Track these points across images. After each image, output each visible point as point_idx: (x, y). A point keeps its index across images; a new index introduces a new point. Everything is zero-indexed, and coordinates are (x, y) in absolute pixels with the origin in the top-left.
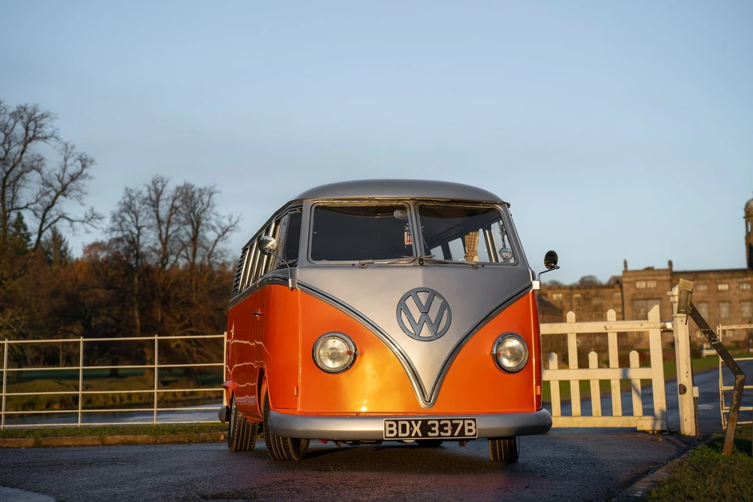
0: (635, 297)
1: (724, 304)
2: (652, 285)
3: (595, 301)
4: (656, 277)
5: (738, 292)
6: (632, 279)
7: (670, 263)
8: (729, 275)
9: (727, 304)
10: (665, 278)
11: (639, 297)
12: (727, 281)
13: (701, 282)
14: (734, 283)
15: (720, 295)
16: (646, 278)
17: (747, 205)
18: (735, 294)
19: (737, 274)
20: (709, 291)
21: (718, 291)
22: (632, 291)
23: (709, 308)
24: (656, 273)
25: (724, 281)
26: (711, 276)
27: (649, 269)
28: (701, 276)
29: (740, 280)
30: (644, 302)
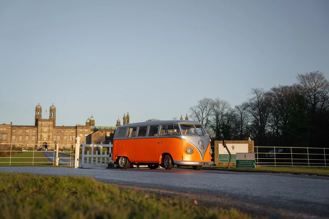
2: (5, 129)
7: (11, 123)
8: (30, 127)
9: (28, 136)
10: (9, 127)
12: (29, 129)
13: (21, 129)
14: (31, 130)
15: (26, 133)
16: (3, 127)
17: (36, 107)
18: (31, 133)
19: (32, 127)
20: (23, 132)
21: (26, 132)
23: (22, 137)
24: (7, 126)
25: (28, 129)
26: (24, 127)
27: (4, 124)
28: (21, 127)
29: (33, 129)
30: (2, 135)
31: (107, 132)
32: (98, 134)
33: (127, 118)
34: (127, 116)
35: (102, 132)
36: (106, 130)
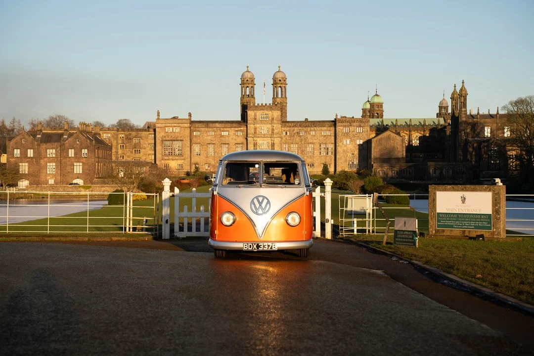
0: (164, 139)
1: (225, 146)
2: (177, 130)
3: (135, 141)
4: (180, 125)
5: (234, 137)
6: (163, 125)
7: (190, 115)
8: (229, 125)
9: (227, 146)
10: (186, 125)
11: (168, 139)
12: (228, 129)
13: (211, 129)
14: (232, 131)
15: (222, 139)
16: (173, 125)
17: (243, 75)
18: (232, 139)
19: (234, 125)
20: (215, 136)
21: (222, 136)
22: (163, 134)
23: (214, 148)
24: (180, 121)
25: (225, 129)
26: (217, 125)
27: (174, 118)
28: (211, 125)
29: (236, 129)
30: (171, 142)
31: (413, 132)
32: (389, 138)
33: (461, 95)
34: (461, 90)
35: (399, 134)
36: (409, 127)
